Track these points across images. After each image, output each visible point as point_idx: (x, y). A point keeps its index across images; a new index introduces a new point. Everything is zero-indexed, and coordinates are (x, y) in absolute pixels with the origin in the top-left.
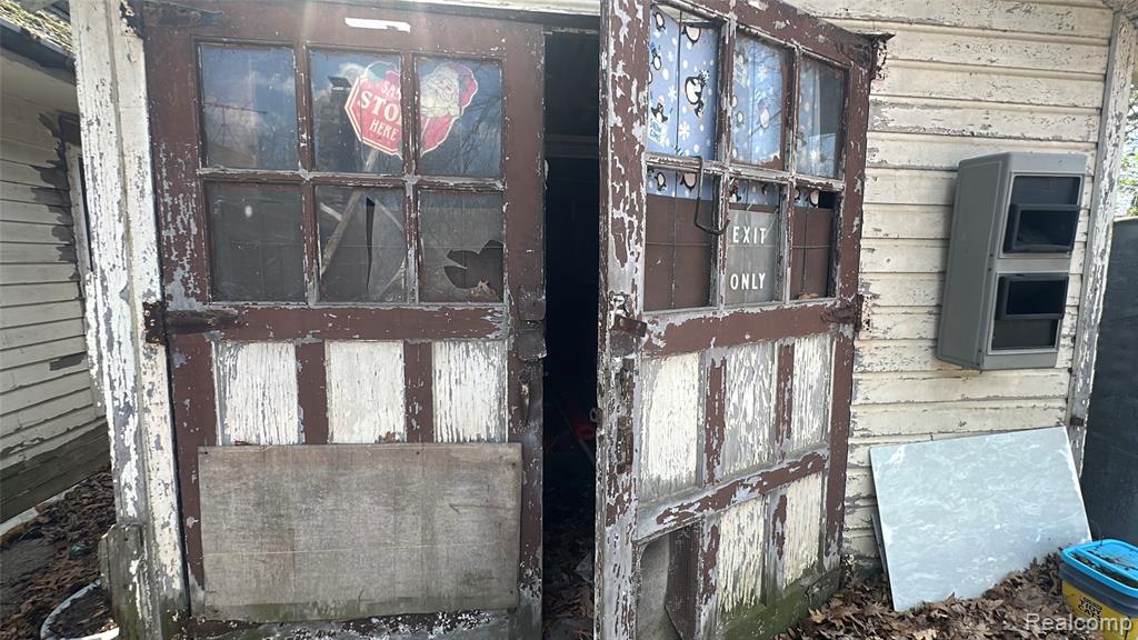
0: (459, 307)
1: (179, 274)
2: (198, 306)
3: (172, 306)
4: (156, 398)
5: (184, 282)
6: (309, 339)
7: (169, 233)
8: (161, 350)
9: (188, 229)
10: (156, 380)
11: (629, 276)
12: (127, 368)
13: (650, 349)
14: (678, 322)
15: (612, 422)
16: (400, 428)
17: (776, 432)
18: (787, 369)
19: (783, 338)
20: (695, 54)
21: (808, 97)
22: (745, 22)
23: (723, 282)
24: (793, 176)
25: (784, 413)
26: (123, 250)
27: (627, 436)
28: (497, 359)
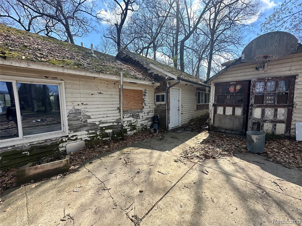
0: (238, 104)
2: (216, 104)
9: (216, 99)
10: (213, 109)
11: (252, 101)
12: (211, 108)
13: (255, 107)
14: (258, 105)
15: (250, 112)
16: (232, 114)
17: (274, 117)
18: (276, 111)
19: (275, 107)
20: (262, 84)
21: (282, 84)
22: (268, 80)
23: (264, 102)
24: (277, 92)
25: (275, 115)
26: (212, 100)
27: (251, 113)
28: (242, 109)
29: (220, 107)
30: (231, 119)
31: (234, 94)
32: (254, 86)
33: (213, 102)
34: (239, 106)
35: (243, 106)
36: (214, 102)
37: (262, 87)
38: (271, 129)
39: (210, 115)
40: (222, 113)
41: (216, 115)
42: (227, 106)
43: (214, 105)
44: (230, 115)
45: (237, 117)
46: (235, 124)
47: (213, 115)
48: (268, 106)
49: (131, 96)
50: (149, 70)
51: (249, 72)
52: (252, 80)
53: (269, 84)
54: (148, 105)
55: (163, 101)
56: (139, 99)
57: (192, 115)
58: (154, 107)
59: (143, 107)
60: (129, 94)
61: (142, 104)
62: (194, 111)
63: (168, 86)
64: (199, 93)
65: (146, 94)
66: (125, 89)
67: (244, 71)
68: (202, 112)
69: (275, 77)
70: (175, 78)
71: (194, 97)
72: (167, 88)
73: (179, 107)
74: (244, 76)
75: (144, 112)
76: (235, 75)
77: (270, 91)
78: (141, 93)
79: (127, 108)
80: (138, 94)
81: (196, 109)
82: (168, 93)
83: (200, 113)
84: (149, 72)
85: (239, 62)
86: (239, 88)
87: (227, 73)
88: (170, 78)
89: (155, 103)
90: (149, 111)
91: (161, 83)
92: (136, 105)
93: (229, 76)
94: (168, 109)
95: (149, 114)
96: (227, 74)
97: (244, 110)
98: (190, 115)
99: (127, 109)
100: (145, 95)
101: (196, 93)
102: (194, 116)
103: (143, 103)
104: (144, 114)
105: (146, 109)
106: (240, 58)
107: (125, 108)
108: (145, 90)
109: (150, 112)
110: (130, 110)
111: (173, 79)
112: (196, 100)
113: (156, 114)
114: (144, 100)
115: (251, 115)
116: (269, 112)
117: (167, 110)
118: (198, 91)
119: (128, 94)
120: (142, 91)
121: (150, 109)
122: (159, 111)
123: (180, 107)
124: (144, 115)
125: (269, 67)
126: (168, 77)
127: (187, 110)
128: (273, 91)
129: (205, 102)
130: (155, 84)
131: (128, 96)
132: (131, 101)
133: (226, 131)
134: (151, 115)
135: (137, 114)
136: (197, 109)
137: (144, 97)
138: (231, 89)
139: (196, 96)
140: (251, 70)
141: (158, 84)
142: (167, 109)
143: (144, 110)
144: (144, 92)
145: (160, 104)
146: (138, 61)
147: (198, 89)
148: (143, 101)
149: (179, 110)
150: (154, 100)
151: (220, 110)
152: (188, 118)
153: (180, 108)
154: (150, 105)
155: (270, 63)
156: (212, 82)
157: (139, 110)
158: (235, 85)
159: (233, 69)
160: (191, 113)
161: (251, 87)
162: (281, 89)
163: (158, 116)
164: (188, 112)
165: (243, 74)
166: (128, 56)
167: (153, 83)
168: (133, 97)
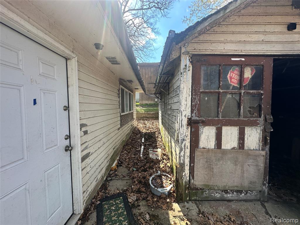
0: (252, 119)
1: (195, 112)
2: (198, 118)
3: (193, 118)
4: (188, 138)
5: (195, 113)
6: (219, 126)
7: (193, 103)
8: (190, 127)
9: (197, 102)
10: (189, 134)
12: (183, 131)
16: (237, 146)
26: (185, 107)
28: (259, 131)
29: (207, 127)
31: (242, 92)
33: (189, 113)
34: (253, 124)
35: (262, 124)
36: (192, 112)
40: (212, 144)
42: (227, 125)
43: (191, 123)
44: (234, 148)
45: (249, 154)
47: (188, 152)
51: (273, 33)
62: (117, 131)
64: (123, 92)
68: (127, 129)
87: (223, 29)
93: (230, 38)
96: (223, 33)
101: (119, 90)
102: (117, 143)
112: (119, 106)
118: (121, 87)
129: (130, 110)
136: (122, 125)
139: (119, 97)
147: (121, 81)
149: (69, 148)
151: (207, 136)
152: (106, 155)
153: (77, 140)
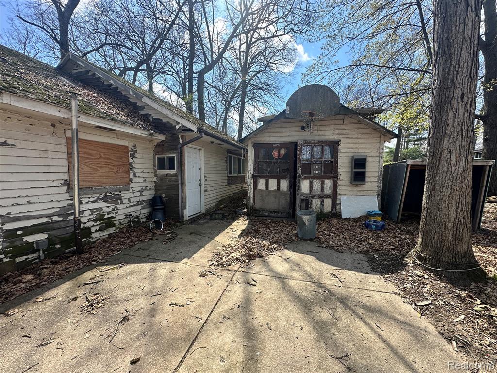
0: (283, 175)
2: (257, 175)
3: (254, 175)
4: (252, 184)
5: (256, 172)
6: (267, 178)
7: (255, 167)
8: (253, 179)
10: (252, 182)
11: (299, 171)
12: (250, 180)
13: (303, 179)
14: (306, 176)
15: (297, 185)
16: (276, 189)
17: (322, 191)
18: (323, 183)
19: (322, 178)
20: (309, 148)
21: (327, 150)
22: (315, 144)
23: (312, 171)
24: (323, 160)
25: (323, 189)
26: (250, 169)
27: (299, 187)
28: (288, 181)
29: (262, 179)
30: (275, 197)
31: (279, 161)
32: (301, 151)
33: (252, 172)
34: (284, 178)
35: (289, 178)
36: (254, 171)
37: (308, 152)
38: (319, 206)
39: (249, 192)
40: (264, 188)
41: (256, 192)
42: (271, 178)
43: (253, 177)
45: (282, 193)
46: (280, 204)
47: (252, 191)
48: (315, 177)
49: (101, 157)
50: (143, 108)
51: (295, 131)
52: (299, 143)
53: (315, 149)
54: (141, 175)
55: (172, 168)
56: (120, 163)
57: (222, 193)
58: (155, 179)
59: (131, 180)
60: (95, 152)
61: (128, 173)
62: (224, 187)
63: (181, 141)
64: (230, 158)
65: (137, 155)
66: (85, 140)
67: (288, 129)
68: (235, 189)
69: (321, 142)
70: (195, 129)
71: (224, 164)
72: (179, 146)
73: (200, 180)
74: (289, 136)
75: (133, 190)
76: (279, 134)
77: (317, 159)
78: (125, 152)
79: (89, 181)
80: (117, 152)
81: (227, 184)
82: (181, 154)
83: (233, 190)
84: (143, 112)
85: (283, 117)
86: (284, 153)
87: (269, 130)
88: (184, 128)
89: (155, 171)
90: (144, 188)
91: (166, 135)
92: (114, 175)
93: (272, 134)
94: (182, 184)
95: (143, 193)
96: (268, 132)
97: (290, 182)
98: (219, 194)
99: (90, 184)
100: (133, 156)
101: (227, 158)
102: (224, 195)
103: (131, 172)
104: (133, 193)
105: (137, 184)
106: (285, 111)
107: (84, 181)
108: (135, 146)
109: (146, 189)
110: (97, 186)
111: (190, 130)
112: (227, 169)
113: (159, 192)
114: (133, 167)
115: (299, 190)
116: (317, 184)
117: (180, 185)
118: (229, 154)
119: (91, 151)
120: (127, 147)
121: (145, 184)
122: (165, 188)
123: (203, 179)
124: (132, 195)
125: (315, 128)
126: (180, 125)
127: (213, 185)
128: (319, 159)
129: (240, 173)
130: (156, 136)
131: (92, 156)
132: (101, 167)
133: (271, 214)
134: (148, 195)
135: (116, 193)
136: (229, 184)
137: (131, 161)
138: (274, 154)
139: (227, 163)
140: (297, 129)
141: (161, 137)
142: (179, 182)
143: (132, 185)
144: (132, 150)
145: (167, 174)
146: (117, 88)
147: (229, 151)
148: (130, 167)
149: (200, 185)
150: (154, 166)
151: (262, 184)
152: (216, 197)
153: (203, 182)
154: (145, 175)
155: (316, 123)
156: (250, 142)
157: (122, 186)
158: (279, 148)
159: (276, 126)
160: (220, 190)
161: (298, 152)
162: (327, 157)
163: (164, 196)
164: (215, 188)
165: (288, 134)
166: (90, 73)
167: (152, 135)
168: (105, 158)
